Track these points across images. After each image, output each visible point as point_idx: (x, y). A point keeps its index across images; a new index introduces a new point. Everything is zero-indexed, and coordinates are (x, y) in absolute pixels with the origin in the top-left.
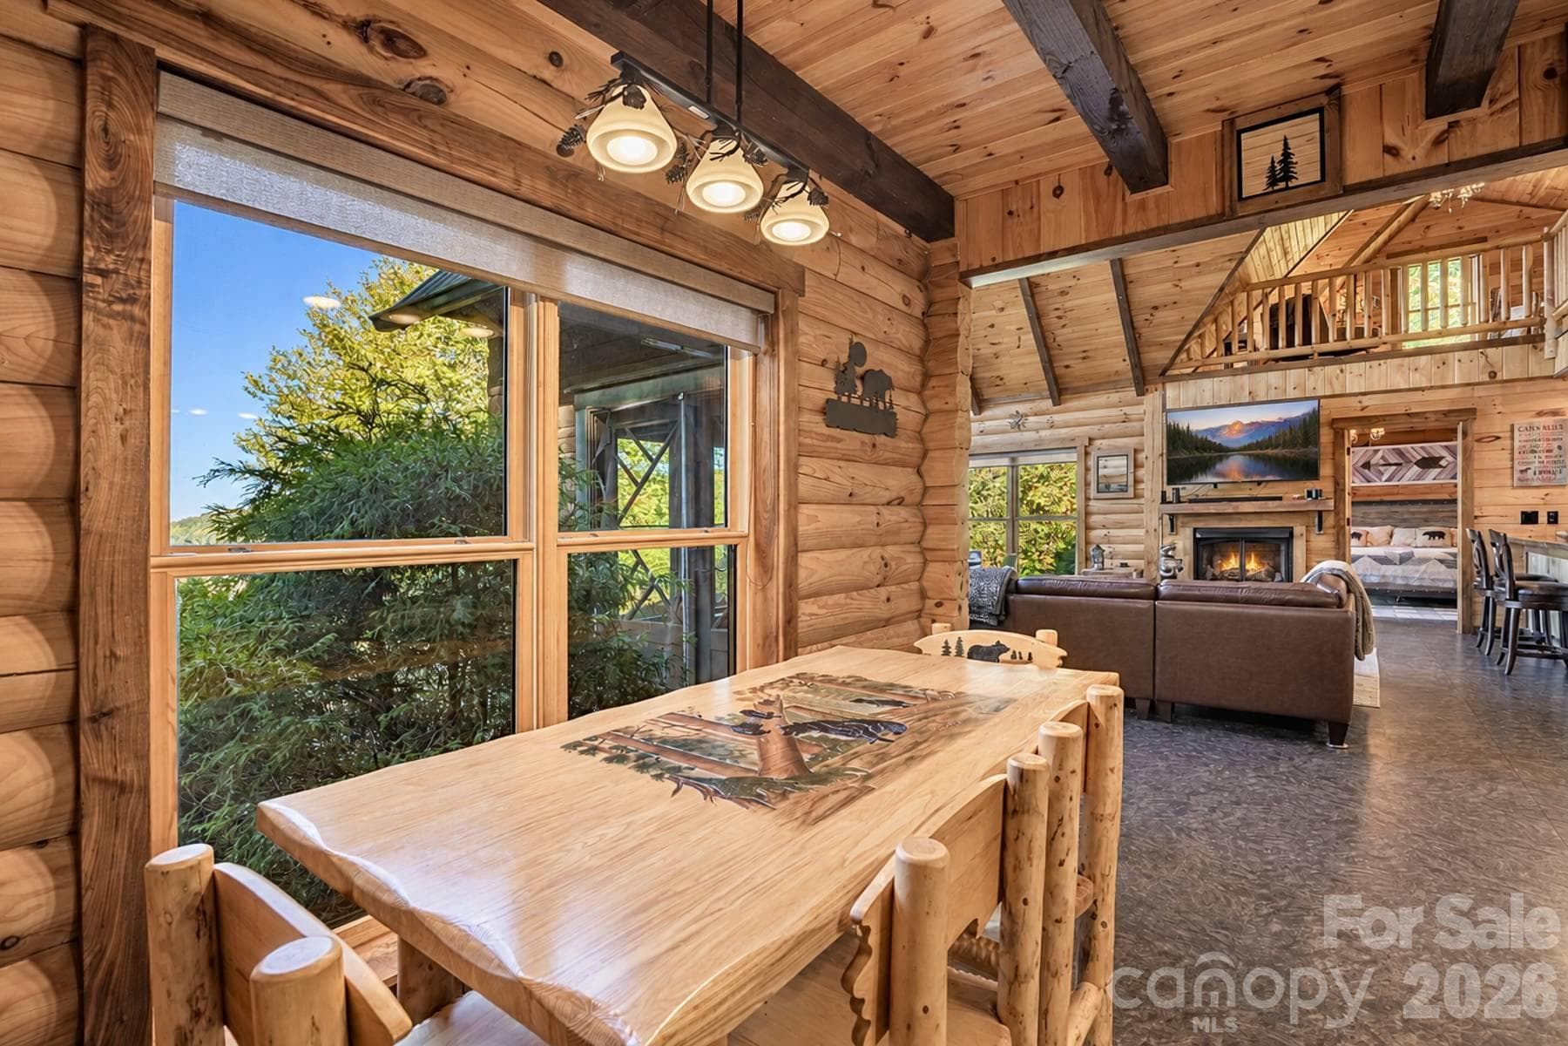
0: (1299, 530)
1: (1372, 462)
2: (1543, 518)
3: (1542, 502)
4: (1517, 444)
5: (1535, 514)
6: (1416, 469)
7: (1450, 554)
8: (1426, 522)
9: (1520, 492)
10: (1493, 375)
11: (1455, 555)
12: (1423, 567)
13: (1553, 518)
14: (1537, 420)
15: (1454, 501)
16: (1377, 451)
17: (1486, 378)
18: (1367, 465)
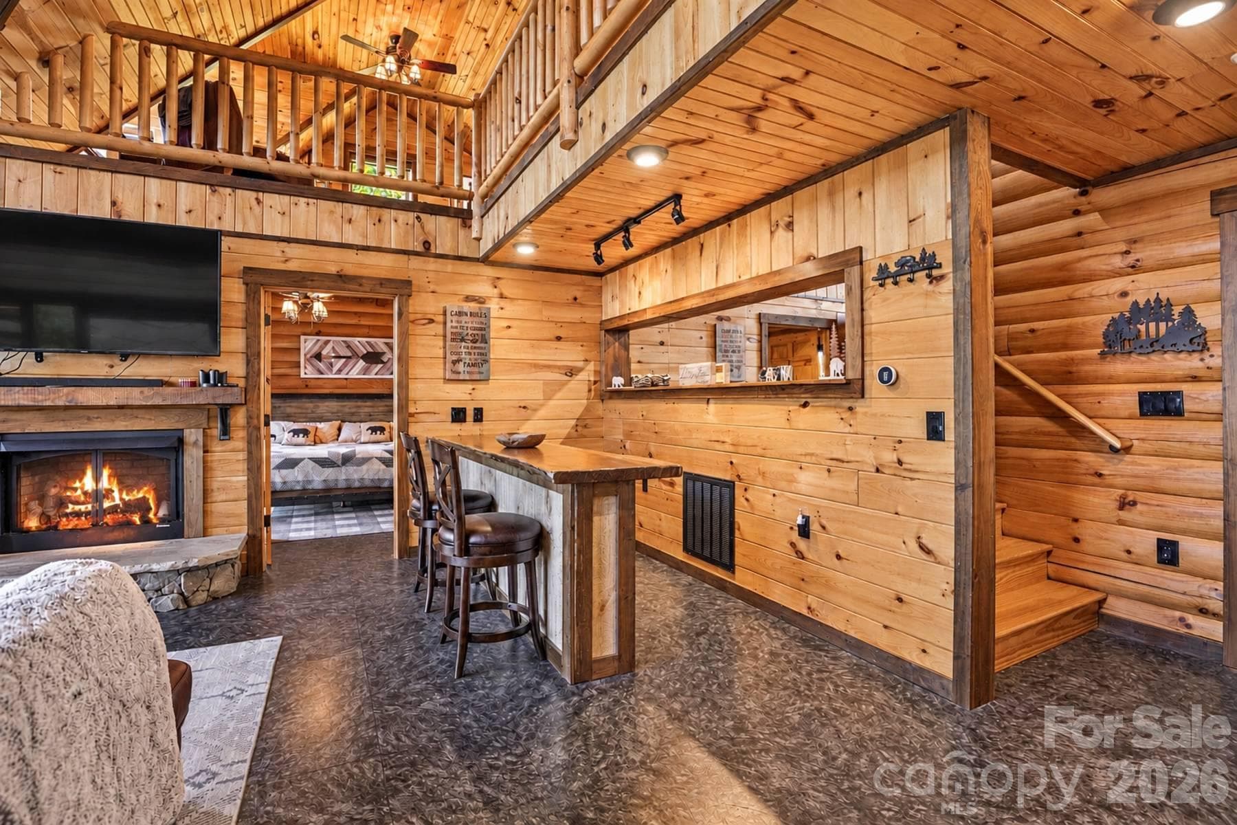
0: (192, 435)
1: (324, 353)
2: (470, 414)
3: (469, 397)
4: (449, 330)
5: (463, 410)
6: (361, 363)
7: (387, 451)
8: (370, 418)
9: (450, 387)
10: (427, 244)
11: (391, 452)
12: (365, 467)
13: (479, 415)
14: (465, 304)
15: (391, 396)
16: (327, 342)
17: (420, 248)
18: (318, 356)
